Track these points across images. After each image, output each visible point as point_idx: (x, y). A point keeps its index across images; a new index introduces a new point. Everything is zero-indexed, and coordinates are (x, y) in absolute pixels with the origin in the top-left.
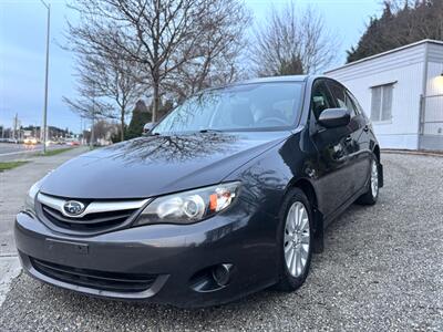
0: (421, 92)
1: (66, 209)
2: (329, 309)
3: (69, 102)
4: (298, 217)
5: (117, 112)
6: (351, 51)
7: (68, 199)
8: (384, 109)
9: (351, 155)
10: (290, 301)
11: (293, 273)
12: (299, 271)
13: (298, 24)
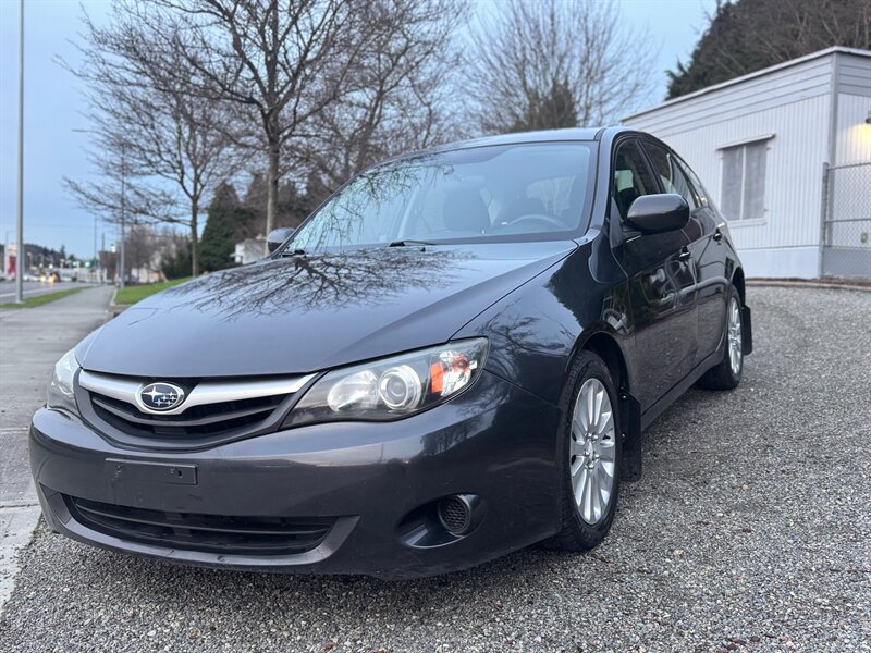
0: (825, 158)
1: (146, 399)
2: (660, 580)
3: (77, 189)
4: (594, 407)
5: (183, 209)
6: (676, 71)
7: (146, 380)
8: (749, 195)
9: (685, 291)
10: (583, 568)
11: (587, 515)
12: (598, 512)
13: (563, 15)
